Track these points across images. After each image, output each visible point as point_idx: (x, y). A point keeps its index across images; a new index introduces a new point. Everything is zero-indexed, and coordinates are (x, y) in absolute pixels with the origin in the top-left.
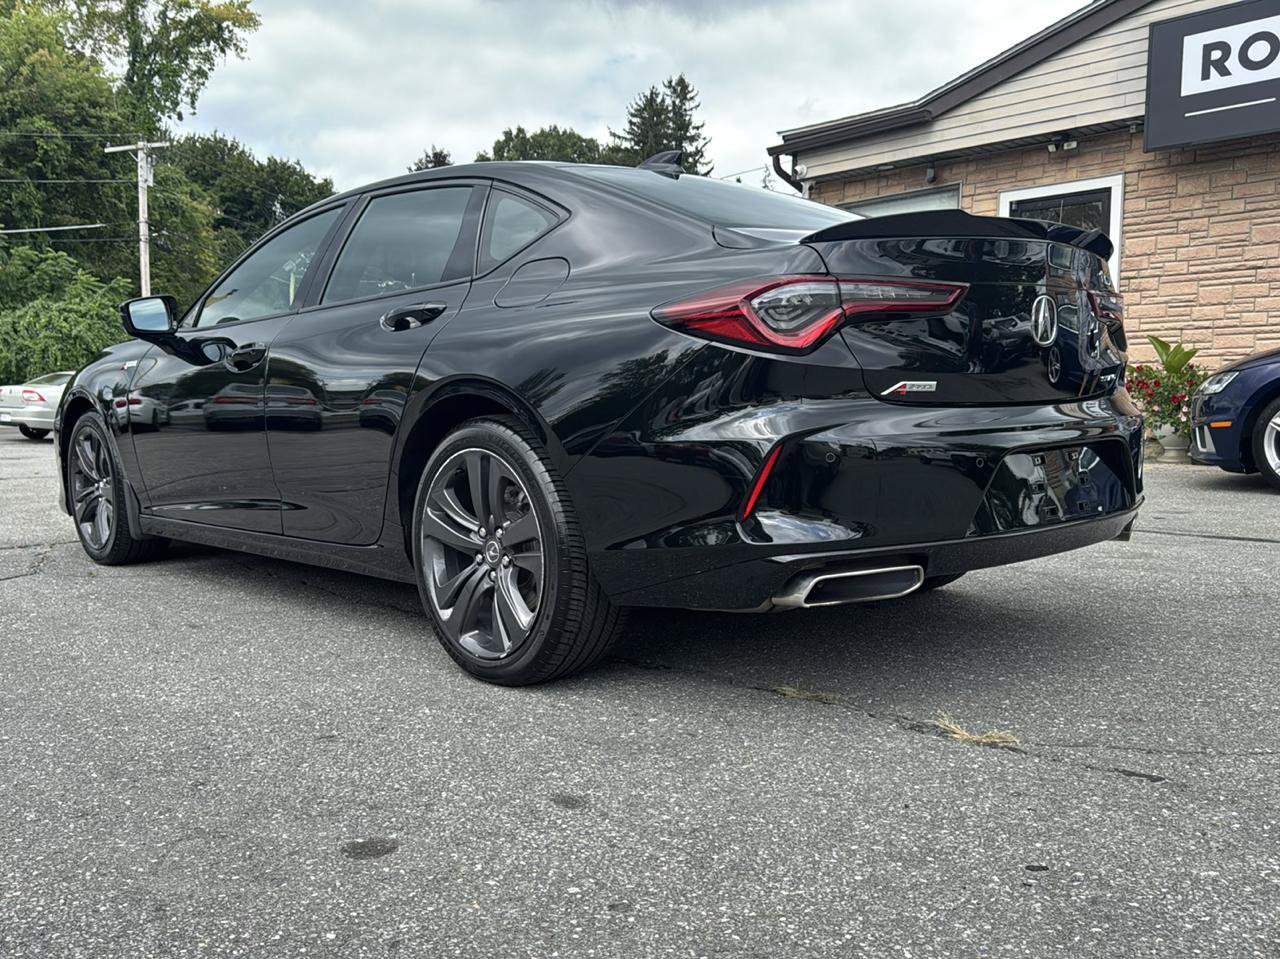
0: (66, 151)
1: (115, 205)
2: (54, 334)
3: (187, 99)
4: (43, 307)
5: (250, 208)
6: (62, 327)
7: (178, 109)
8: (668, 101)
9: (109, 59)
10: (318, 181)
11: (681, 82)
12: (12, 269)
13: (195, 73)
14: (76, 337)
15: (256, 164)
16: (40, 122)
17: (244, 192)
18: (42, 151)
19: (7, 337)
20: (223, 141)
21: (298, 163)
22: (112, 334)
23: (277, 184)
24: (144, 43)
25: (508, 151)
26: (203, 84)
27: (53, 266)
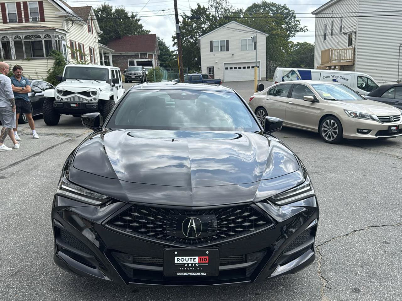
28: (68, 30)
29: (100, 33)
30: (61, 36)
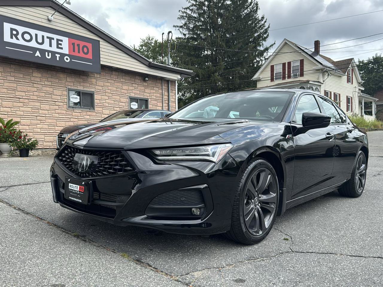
28: (324, 81)
29: (361, 83)
30: (315, 87)
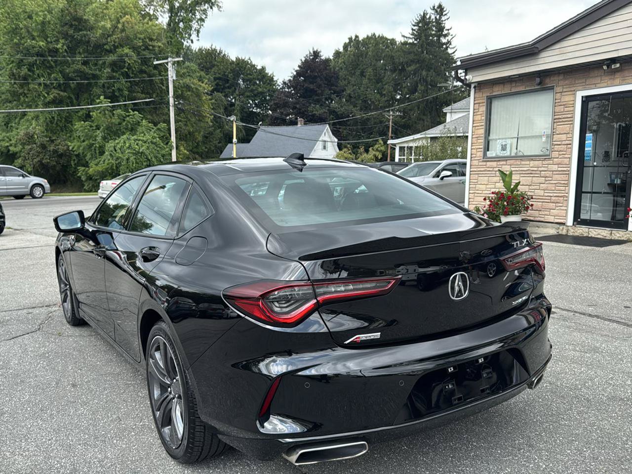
0: (138, 63)
1: (161, 88)
2: (132, 151)
3: (195, 33)
4: (127, 138)
5: (228, 83)
6: (135, 148)
7: (191, 38)
8: (433, 17)
9: (161, 15)
10: (259, 67)
11: (440, 6)
12: (114, 121)
13: (199, 19)
14: (142, 153)
15: (230, 60)
16: (126, 50)
17: (224, 74)
18: (127, 64)
19: (111, 153)
20: (215, 50)
21: (250, 59)
22: (158, 151)
23: (240, 70)
24: (176, 7)
25: (350, 48)
26: (203, 25)
27: (132, 118)
